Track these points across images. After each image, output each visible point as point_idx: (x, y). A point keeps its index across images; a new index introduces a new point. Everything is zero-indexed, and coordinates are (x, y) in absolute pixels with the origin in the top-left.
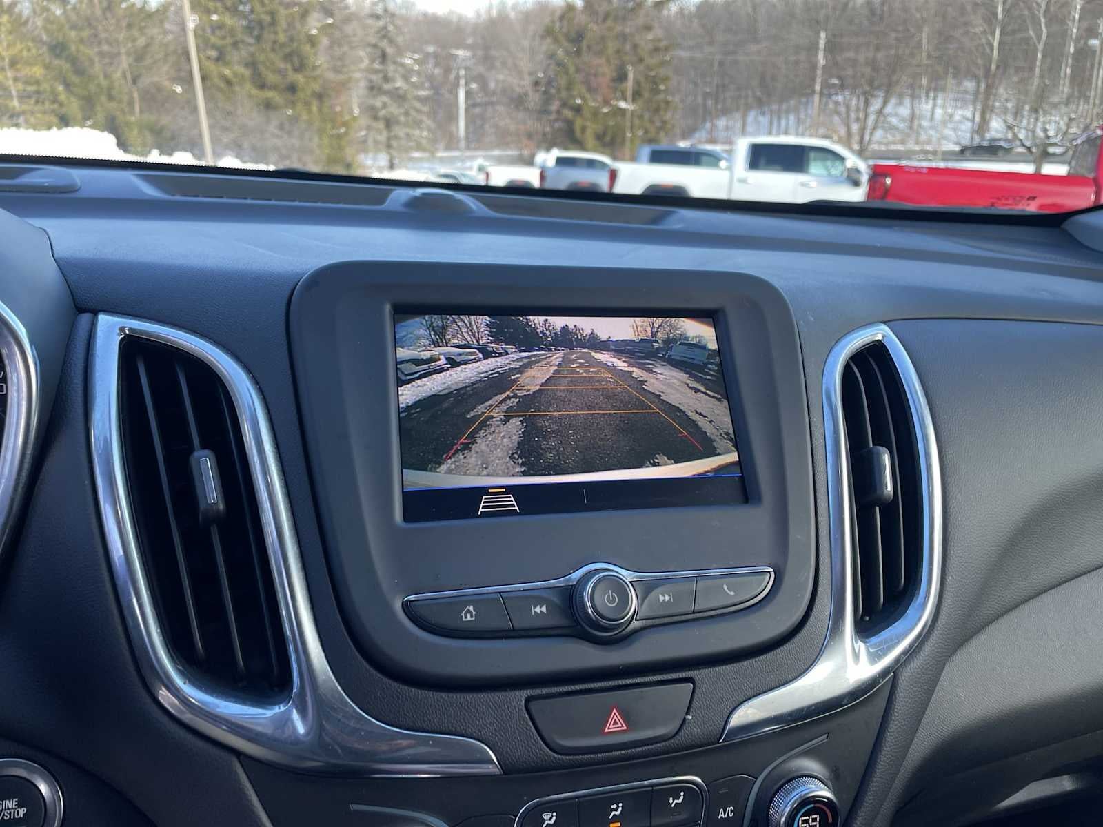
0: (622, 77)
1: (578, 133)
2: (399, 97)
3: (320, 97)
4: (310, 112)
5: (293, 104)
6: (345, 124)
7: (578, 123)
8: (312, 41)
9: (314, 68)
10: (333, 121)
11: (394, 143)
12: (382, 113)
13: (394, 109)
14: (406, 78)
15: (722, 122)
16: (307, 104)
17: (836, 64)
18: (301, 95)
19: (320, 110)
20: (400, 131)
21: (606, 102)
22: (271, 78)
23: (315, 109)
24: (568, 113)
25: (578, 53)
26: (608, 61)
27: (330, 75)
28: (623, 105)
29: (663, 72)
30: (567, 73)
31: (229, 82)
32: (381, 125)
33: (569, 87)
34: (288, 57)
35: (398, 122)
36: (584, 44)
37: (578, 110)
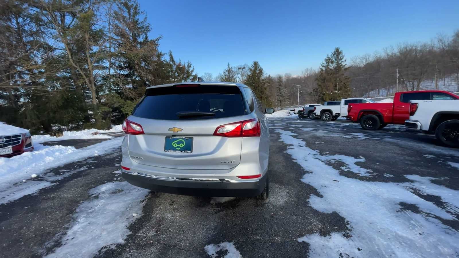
0: (336, 86)
1: (324, 99)
2: (283, 96)
3: (267, 98)
4: (265, 101)
5: (261, 100)
6: (271, 103)
7: (324, 97)
8: (265, 89)
9: (265, 93)
10: (269, 102)
11: (282, 105)
12: (279, 100)
13: (281, 99)
14: (285, 93)
16: (264, 100)
18: (263, 98)
19: (267, 101)
20: (283, 103)
21: (332, 92)
23: (266, 100)
24: (322, 95)
25: (324, 82)
26: (332, 83)
27: (269, 94)
28: (336, 92)
29: (348, 84)
30: (321, 87)
32: (279, 102)
33: (322, 89)
34: (261, 92)
35: (282, 101)
36: (326, 81)
37: (324, 94)
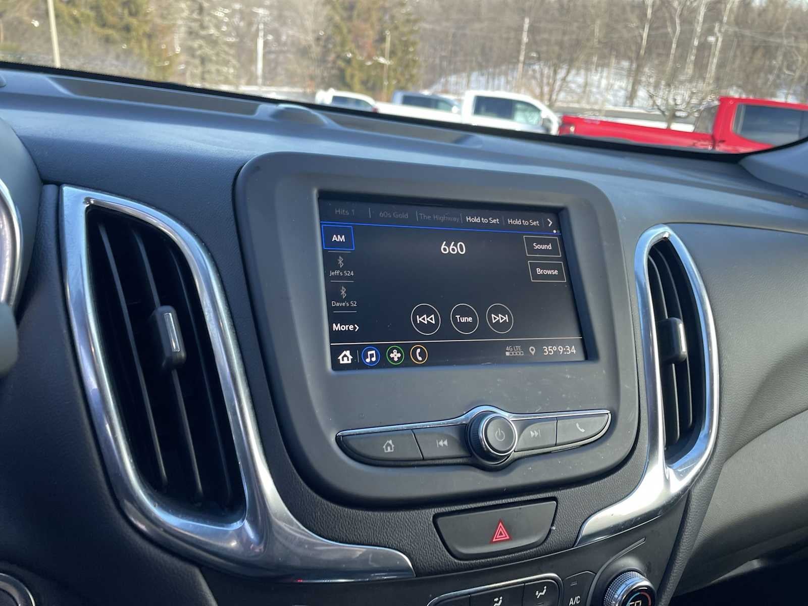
0: (382, 39)
1: (348, 79)
2: (212, 41)
3: (149, 36)
4: (141, 48)
5: (127, 40)
6: (169, 59)
7: (349, 71)
9: (146, 14)
10: (159, 55)
11: (207, 76)
12: (199, 53)
13: (208, 51)
14: (218, 27)
15: (453, 79)
16: (139, 41)
17: (535, 42)
18: (134, 34)
19: (149, 46)
20: (213, 68)
21: (370, 57)
22: (111, 19)
23: (145, 45)
24: (341, 63)
25: (350, 18)
26: (372, 26)
27: (158, 21)
28: (382, 60)
29: (412, 38)
30: (341, 32)
31: (76, 21)
32: (197, 62)
33: (343, 44)
34: (126, 5)
35: (211, 61)
36: (355, 13)
37: (348, 61)
